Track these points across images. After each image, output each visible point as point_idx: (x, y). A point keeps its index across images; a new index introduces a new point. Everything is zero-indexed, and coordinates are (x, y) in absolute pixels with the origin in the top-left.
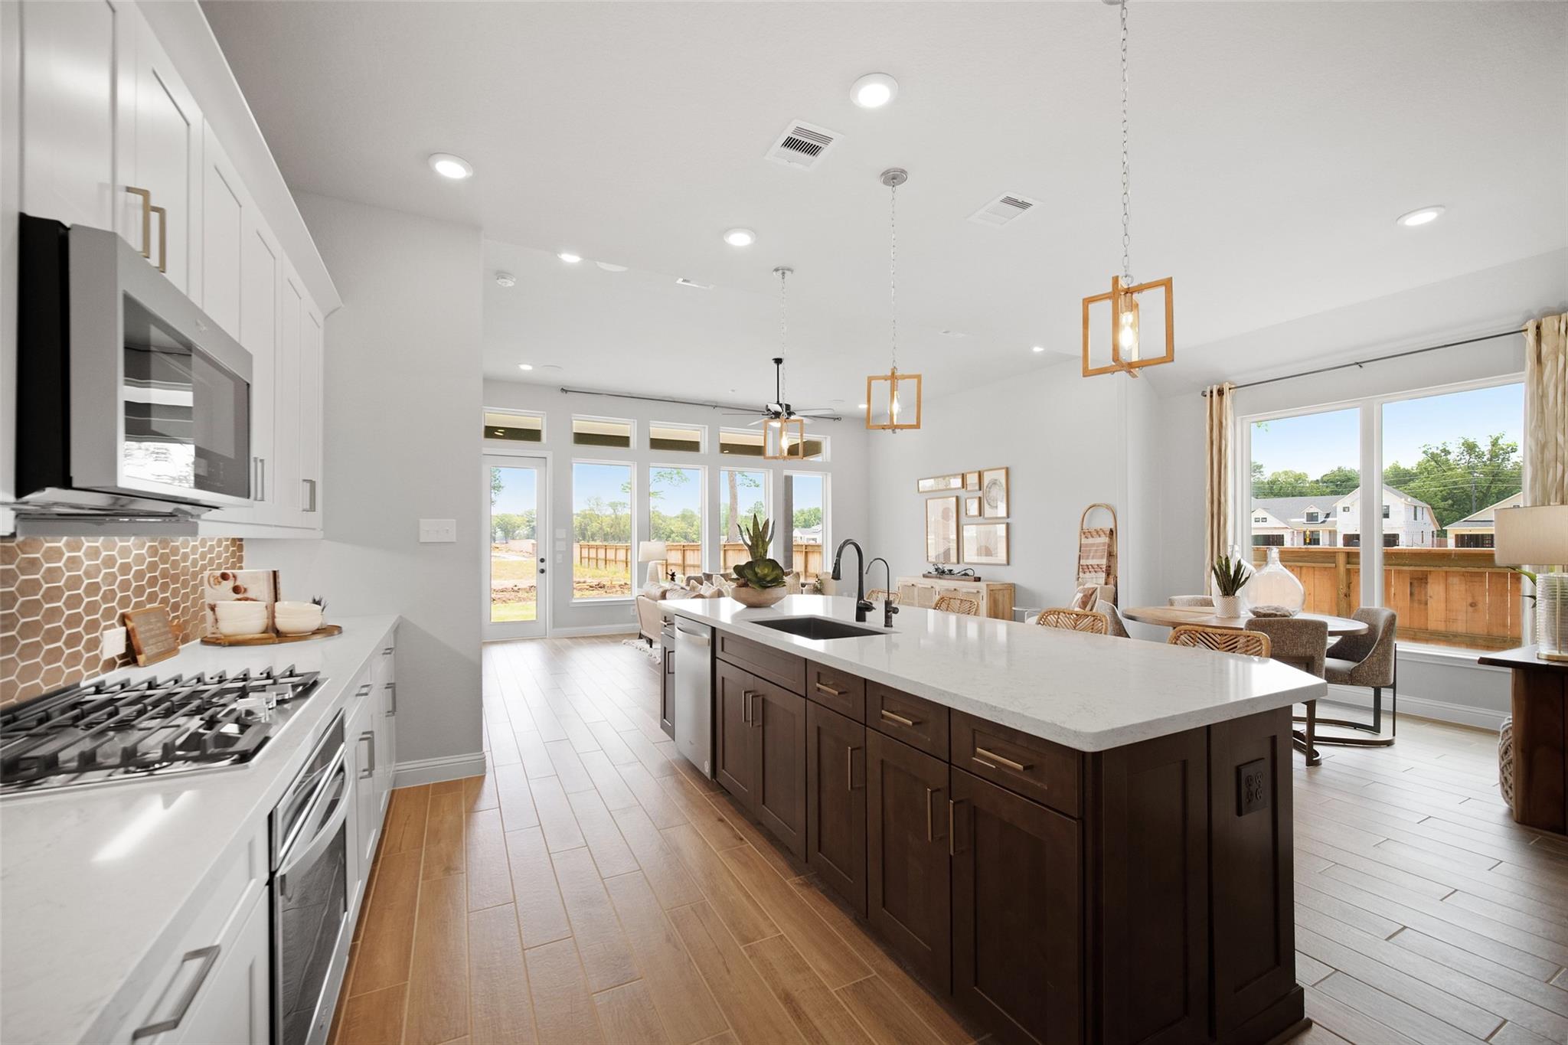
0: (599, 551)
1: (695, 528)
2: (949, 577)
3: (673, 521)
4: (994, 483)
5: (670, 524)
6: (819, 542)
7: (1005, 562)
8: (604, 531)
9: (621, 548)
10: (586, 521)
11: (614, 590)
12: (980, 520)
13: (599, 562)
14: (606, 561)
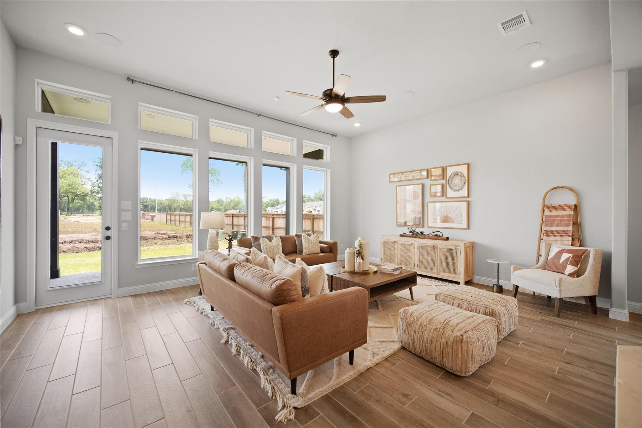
0: (176, 216)
1: (223, 206)
2: (421, 236)
3: (213, 203)
4: (456, 174)
5: (212, 204)
6: (321, 213)
7: (466, 227)
8: (180, 207)
9: (188, 215)
10: (171, 202)
11: (183, 239)
12: (444, 199)
13: (176, 222)
14: (180, 221)
